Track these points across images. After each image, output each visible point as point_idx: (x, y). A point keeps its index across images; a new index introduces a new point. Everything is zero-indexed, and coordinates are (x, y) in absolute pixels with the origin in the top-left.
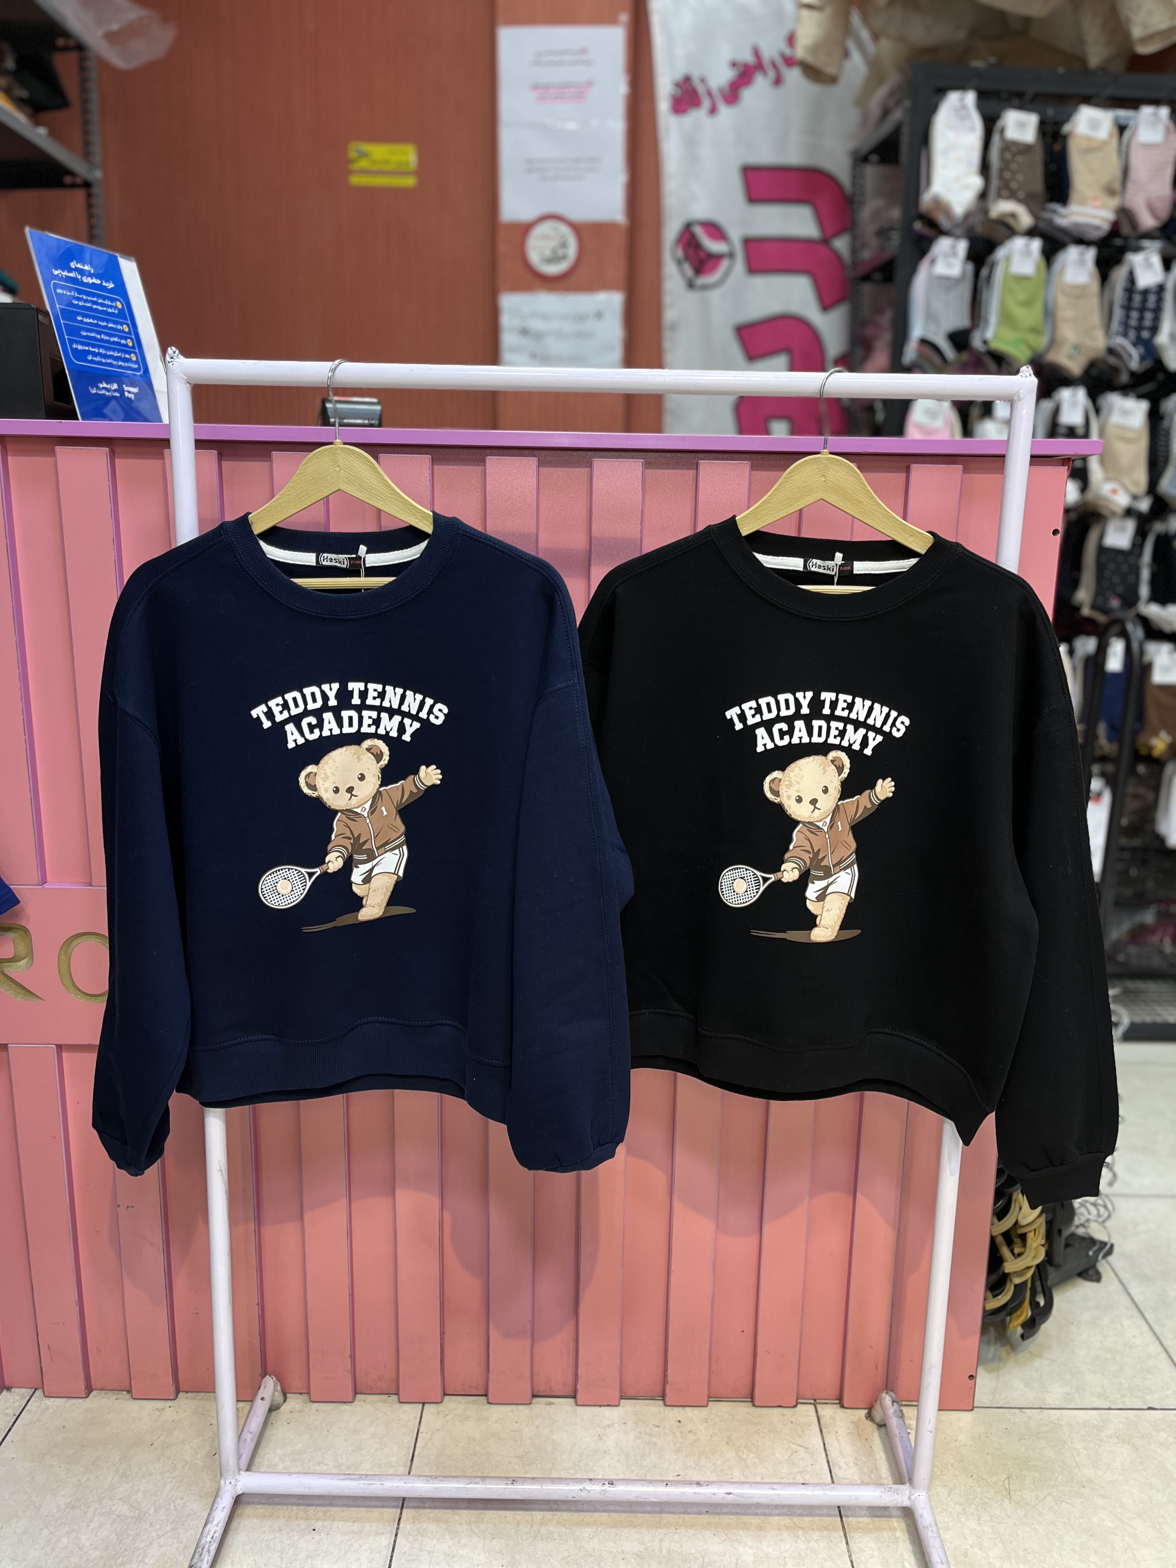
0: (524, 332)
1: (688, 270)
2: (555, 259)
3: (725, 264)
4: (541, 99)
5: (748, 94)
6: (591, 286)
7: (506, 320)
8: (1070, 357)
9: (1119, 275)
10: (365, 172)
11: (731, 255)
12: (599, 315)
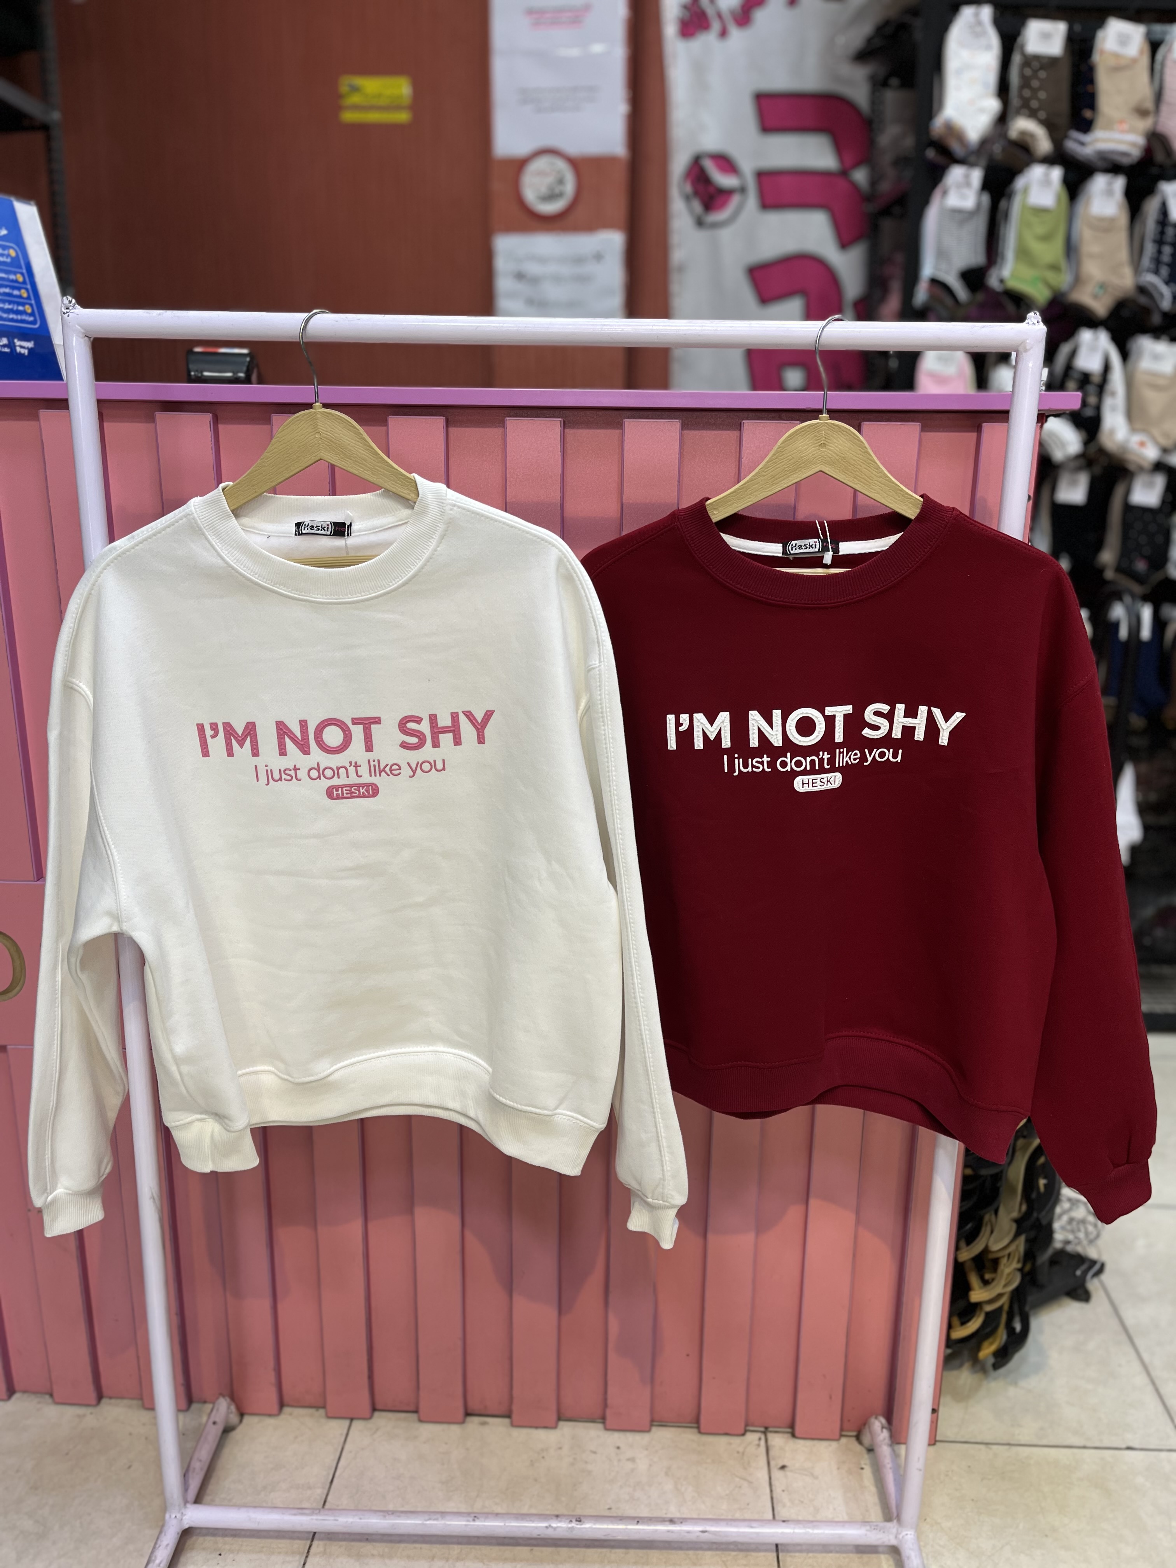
0: (520, 276)
1: (697, 206)
2: (551, 197)
3: (735, 200)
4: (537, 24)
5: (760, 16)
6: (590, 226)
7: (502, 264)
8: (1095, 297)
9: (1151, 207)
10: (357, 108)
11: (743, 190)
12: (598, 257)
